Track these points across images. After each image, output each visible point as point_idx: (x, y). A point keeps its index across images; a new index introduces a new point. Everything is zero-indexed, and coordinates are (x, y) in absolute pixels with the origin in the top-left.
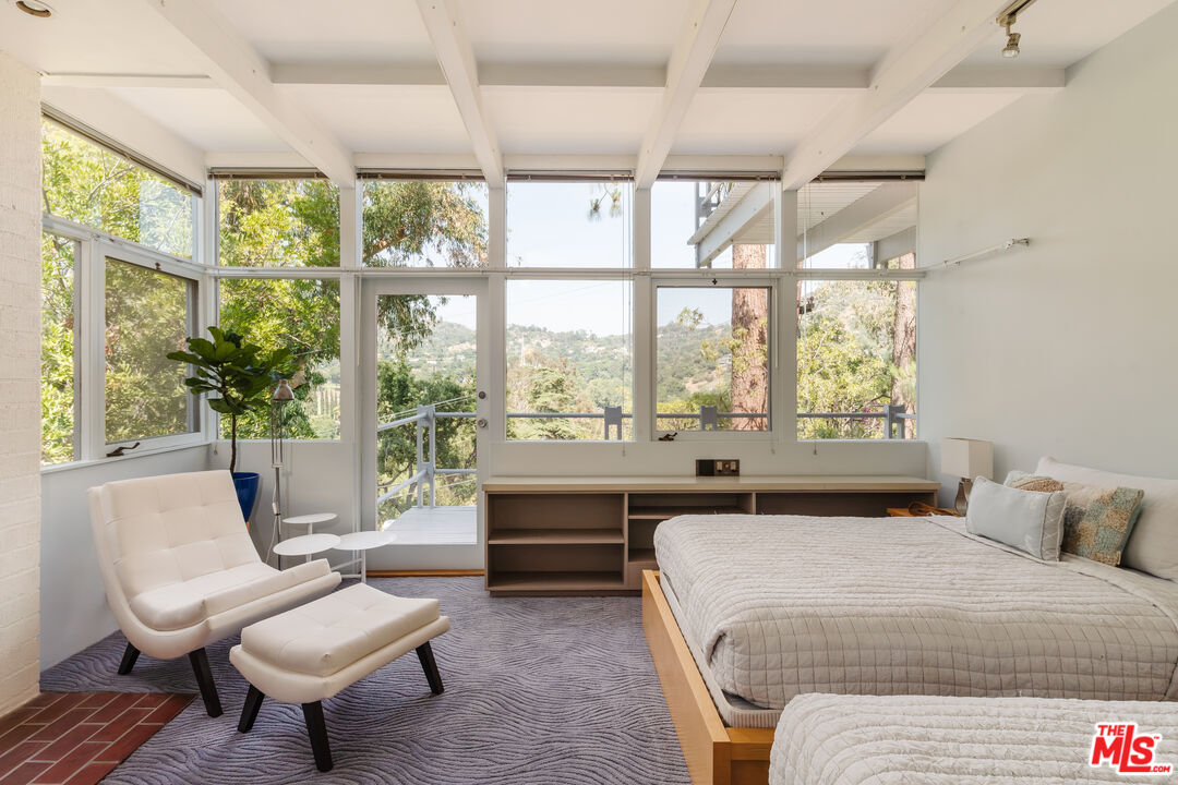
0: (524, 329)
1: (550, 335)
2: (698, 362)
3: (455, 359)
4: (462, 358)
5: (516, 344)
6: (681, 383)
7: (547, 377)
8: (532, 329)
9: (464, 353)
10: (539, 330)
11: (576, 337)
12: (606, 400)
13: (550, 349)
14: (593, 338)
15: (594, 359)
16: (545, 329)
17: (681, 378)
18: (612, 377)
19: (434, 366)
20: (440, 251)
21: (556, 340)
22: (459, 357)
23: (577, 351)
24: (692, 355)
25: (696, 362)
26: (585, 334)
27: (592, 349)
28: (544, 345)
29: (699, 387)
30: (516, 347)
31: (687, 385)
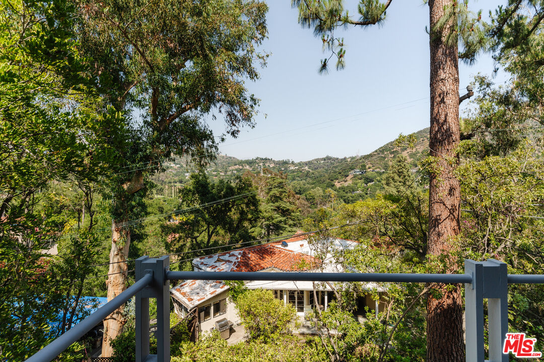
0: (262, 159)
1: (274, 161)
2: (340, 173)
3: (232, 173)
4: (235, 172)
5: (259, 166)
6: (333, 183)
7: (275, 181)
8: (266, 159)
9: (236, 170)
10: (269, 159)
11: (285, 163)
12: (299, 191)
13: (274, 168)
14: (293, 163)
15: (294, 172)
16: (272, 159)
17: (332, 180)
18: (301, 180)
19: (223, 176)
20: (220, 111)
21: (277, 164)
22: (234, 172)
23: (286, 169)
24: (337, 170)
25: (339, 173)
26: (289, 161)
27: (292, 168)
28: (271, 166)
29: (341, 184)
30: (259, 167)
31: (335, 184)
